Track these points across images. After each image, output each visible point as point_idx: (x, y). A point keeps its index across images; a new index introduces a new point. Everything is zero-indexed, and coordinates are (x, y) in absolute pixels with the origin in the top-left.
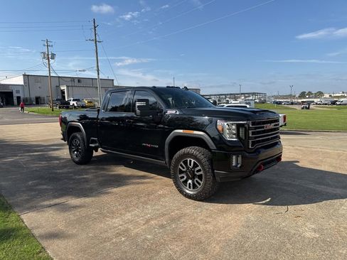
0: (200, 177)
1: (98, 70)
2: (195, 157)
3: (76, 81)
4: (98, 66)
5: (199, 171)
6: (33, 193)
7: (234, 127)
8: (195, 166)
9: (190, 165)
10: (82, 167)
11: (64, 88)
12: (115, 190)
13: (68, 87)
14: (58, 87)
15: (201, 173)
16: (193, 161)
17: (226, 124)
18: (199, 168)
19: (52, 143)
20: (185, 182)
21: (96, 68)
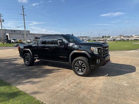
0: (84, 68)
1: (25, 27)
2: (82, 61)
3: (13, 31)
4: (25, 25)
5: (84, 65)
6: (16, 78)
7: (97, 49)
8: (82, 63)
9: (80, 63)
10: (31, 67)
11: (7, 34)
12: (49, 75)
13: (9, 34)
14: (5, 34)
15: (85, 66)
16: (81, 62)
17: (94, 48)
18: (84, 64)
19: (11, 58)
20: (78, 70)
21: (24, 26)
